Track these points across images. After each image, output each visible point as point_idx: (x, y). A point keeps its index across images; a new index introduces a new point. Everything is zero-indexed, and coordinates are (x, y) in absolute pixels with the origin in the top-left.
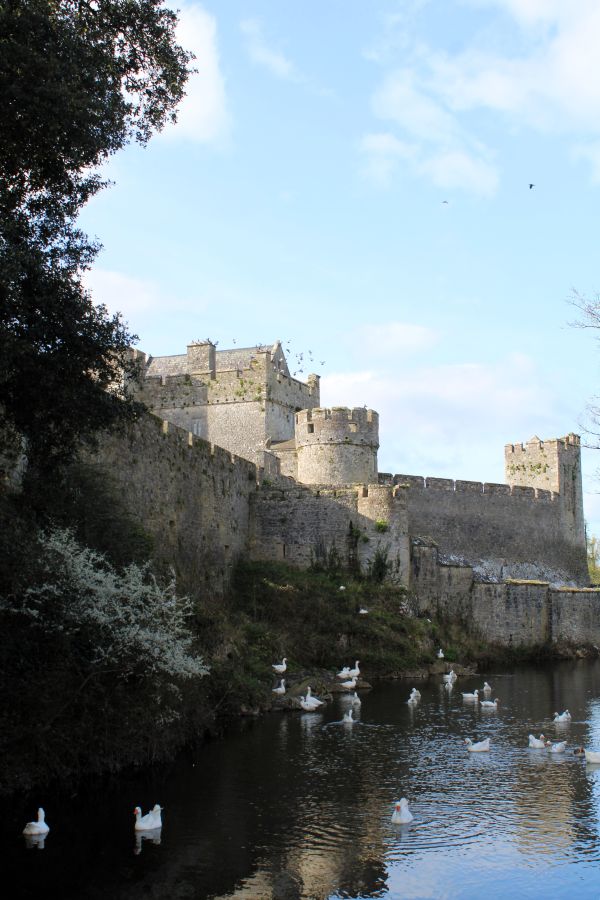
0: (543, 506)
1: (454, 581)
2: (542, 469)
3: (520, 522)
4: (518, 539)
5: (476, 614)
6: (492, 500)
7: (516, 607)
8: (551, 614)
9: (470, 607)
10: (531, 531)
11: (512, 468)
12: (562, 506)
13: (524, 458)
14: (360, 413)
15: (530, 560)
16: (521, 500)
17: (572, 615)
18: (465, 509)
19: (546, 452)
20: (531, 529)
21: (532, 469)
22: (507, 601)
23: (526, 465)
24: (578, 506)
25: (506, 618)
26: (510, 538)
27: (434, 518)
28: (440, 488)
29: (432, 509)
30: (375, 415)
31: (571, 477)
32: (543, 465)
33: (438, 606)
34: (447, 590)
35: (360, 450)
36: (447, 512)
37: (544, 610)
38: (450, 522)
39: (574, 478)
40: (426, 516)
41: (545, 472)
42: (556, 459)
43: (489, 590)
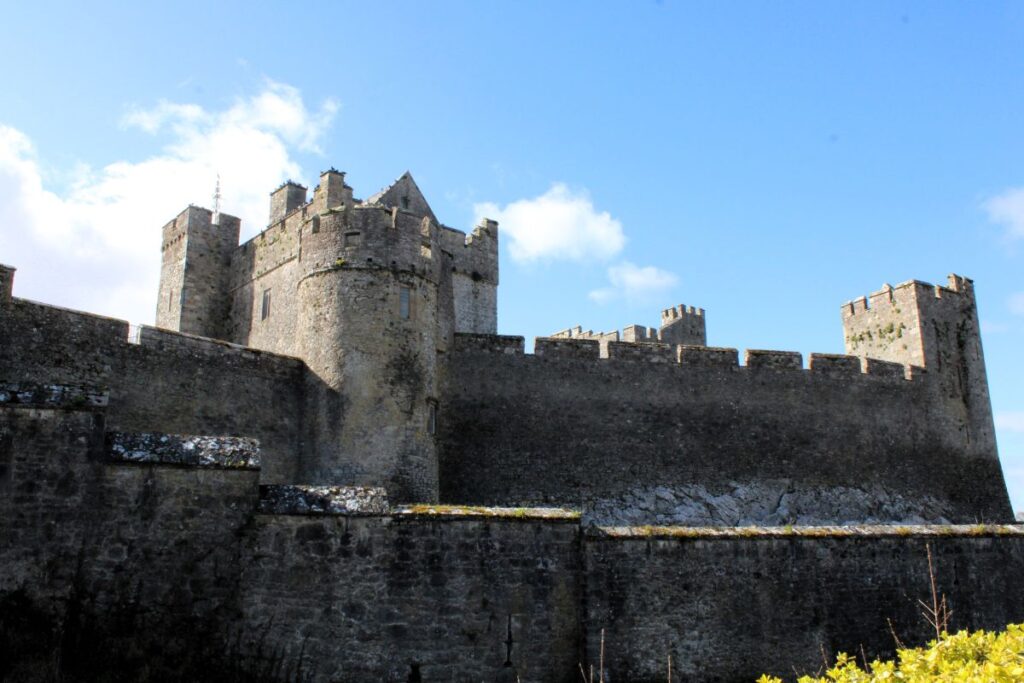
0: (884, 389)
2: (895, 333)
3: (827, 414)
4: (822, 446)
6: (760, 378)
7: (438, 582)
10: (853, 431)
11: (854, 339)
12: (935, 388)
13: (870, 321)
15: (851, 481)
18: (696, 393)
20: (853, 426)
21: (881, 335)
23: (872, 331)
24: (976, 391)
26: (805, 442)
27: (623, 410)
28: (638, 358)
29: (618, 394)
31: (954, 343)
32: (897, 326)
35: (368, 278)
36: (654, 399)
38: (660, 419)
39: (961, 345)
40: (603, 407)
41: (900, 336)
42: (915, 312)
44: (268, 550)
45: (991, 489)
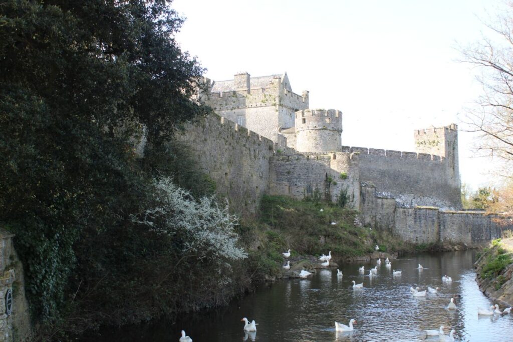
0: (436, 165)
1: (385, 206)
2: (435, 144)
3: (422, 173)
4: (421, 183)
5: (397, 225)
6: (407, 161)
7: (420, 221)
8: (440, 226)
9: (394, 222)
10: (429, 179)
11: (418, 143)
12: (447, 165)
13: (425, 138)
14: (332, 113)
15: (428, 195)
16: (423, 161)
17: (452, 226)
18: (391, 166)
19: (438, 134)
20: (429, 177)
21: (430, 144)
22: (415, 218)
23: (426, 141)
24: (456, 165)
25: (414, 228)
26: (417, 183)
27: (374, 171)
28: (377, 154)
29: (373, 166)
30: (340, 113)
31: (452, 148)
32: (436, 142)
33: (376, 221)
34: (381, 212)
35: (332, 133)
36: (381, 168)
37: (436, 224)
38: (383, 174)
39: (454, 149)
40: (369, 170)
41: (437, 145)
42: (444, 138)
43: (405, 212)
44: (398, 215)
45: (458, 198)
